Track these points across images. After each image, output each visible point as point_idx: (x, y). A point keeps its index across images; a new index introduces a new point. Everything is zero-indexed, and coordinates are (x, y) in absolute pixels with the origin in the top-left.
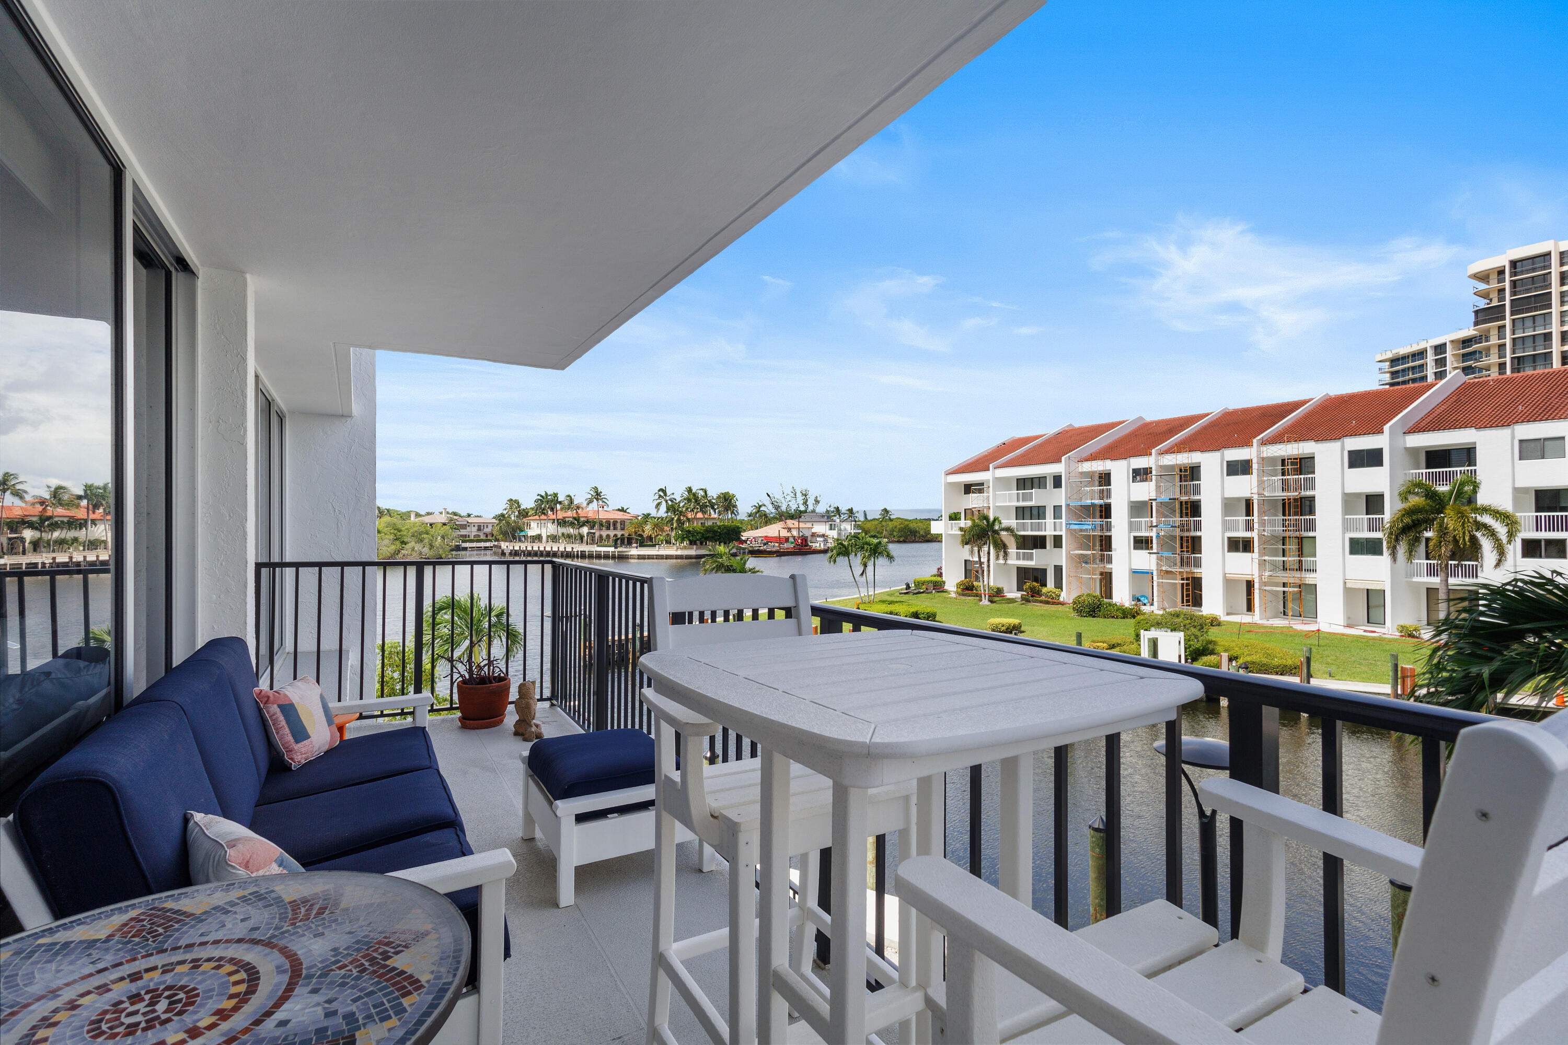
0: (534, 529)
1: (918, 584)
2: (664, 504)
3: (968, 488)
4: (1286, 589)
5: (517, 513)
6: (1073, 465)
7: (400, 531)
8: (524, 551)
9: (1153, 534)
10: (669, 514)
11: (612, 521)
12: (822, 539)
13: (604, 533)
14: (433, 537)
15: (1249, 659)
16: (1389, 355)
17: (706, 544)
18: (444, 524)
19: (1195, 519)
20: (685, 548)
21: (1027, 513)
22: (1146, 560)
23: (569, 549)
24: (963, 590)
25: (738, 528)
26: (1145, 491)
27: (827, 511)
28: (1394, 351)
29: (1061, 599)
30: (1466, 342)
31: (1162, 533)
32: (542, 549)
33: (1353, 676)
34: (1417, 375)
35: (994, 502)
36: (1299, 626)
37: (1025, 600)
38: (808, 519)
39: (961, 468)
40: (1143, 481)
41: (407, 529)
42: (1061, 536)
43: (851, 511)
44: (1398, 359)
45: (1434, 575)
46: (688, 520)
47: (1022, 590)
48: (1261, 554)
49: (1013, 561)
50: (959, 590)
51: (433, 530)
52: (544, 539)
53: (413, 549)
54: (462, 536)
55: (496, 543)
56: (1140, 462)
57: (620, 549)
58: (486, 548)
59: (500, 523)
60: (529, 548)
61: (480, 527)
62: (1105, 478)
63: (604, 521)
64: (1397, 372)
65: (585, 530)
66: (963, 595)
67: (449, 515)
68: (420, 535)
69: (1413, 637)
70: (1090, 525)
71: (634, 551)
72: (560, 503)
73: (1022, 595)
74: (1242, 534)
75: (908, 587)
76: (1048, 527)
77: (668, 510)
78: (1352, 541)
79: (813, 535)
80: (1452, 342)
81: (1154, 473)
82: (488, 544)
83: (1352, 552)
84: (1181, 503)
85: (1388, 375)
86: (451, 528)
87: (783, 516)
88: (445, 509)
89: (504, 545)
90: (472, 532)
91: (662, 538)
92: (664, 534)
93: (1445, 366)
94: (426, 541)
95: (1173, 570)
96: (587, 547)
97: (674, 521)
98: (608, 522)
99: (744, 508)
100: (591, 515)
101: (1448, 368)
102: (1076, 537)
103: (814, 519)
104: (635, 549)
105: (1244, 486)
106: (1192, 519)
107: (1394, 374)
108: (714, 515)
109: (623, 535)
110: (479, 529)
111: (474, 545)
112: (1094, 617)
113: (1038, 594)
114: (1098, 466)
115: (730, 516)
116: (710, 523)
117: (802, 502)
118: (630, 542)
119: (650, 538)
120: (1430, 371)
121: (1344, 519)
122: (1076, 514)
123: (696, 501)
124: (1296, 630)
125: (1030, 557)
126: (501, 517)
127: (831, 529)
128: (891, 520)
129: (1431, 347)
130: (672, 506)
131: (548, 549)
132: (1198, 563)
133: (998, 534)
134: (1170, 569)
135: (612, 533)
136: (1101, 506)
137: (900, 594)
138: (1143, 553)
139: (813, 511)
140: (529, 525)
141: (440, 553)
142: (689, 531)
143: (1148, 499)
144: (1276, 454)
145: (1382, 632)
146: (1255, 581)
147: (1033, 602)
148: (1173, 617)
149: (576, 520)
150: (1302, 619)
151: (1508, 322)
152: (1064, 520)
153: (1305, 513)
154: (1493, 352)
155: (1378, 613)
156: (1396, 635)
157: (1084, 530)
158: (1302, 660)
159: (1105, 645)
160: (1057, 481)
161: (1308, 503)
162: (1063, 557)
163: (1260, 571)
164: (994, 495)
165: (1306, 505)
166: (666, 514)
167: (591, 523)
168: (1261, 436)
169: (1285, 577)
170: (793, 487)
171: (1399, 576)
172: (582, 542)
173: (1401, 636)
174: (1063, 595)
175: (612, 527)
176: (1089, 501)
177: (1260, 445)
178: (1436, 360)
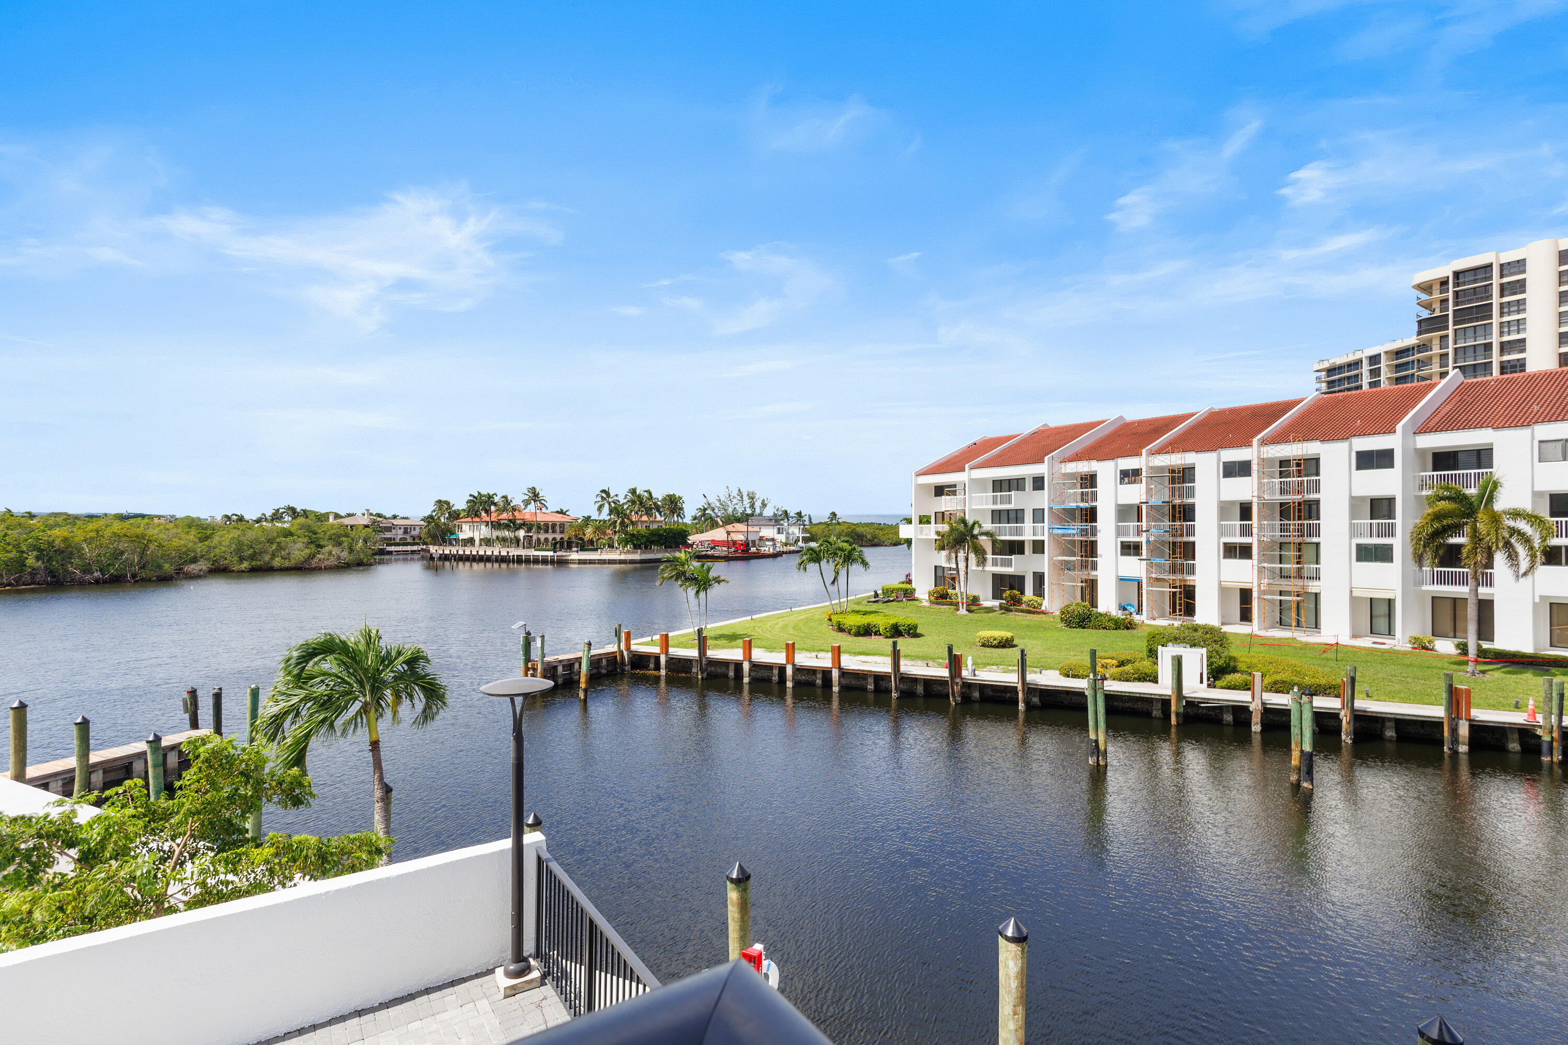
0: (465, 532)
1: (887, 592)
2: (607, 506)
3: (940, 491)
4: (1282, 598)
5: (447, 515)
6: (1057, 466)
7: (315, 533)
8: (454, 556)
9: (1143, 539)
10: (612, 516)
11: (550, 523)
12: (771, 543)
13: (542, 537)
14: (353, 539)
15: (1278, 677)
16: (1326, 365)
17: (651, 548)
18: (366, 526)
19: (1188, 523)
20: (628, 552)
21: (1004, 517)
22: (1135, 567)
23: (504, 553)
24: (937, 598)
25: (685, 531)
26: (1134, 494)
27: (775, 515)
28: (1331, 361)
29: (1043, 608)
30: (1399, 353)
31: (1152, 539)
32: (474, 553)
33: (1391, 696)
34: (1353, 385)
35: (970, 505)
36: (1303, 637)
37: (1005, 609)
38: (755, 523)
39: (932, 469)
40: (1132, 483)
41: (323, 531)
42: (1043, 541)
43: (799, 514)
44: (1334, 369)
45: (1448, 584)
46: (632, 523)
47: (1002, 599)
48: (1260, 561)
49: (990, 568)
50: (932, 598)
51: (354, 533)
52: (477, 542)
53: (330, 553)
54: (386, 539)
55: (424, 547)
56: (1128, 463)
57: (559, 553)
58: (413, 552)
59: (428, 525)
60: (461, 552)
61: (406, 529)
62: (1090, 480)
63: (542, 523)
64: (1333, 381)
65: (521, 533)
66: (937, 604)
67: (372, 517)
68: (339, 537)
69: (1426, 648)
70: (1074, 530)
71: (574, 556)
72: (495, 504)
73: (1000, 604)
74: (1238, 539)
75: (876, 595)
76: (1028, 532)
77: (610, 513)
78: (1359, 547)
79: (761, 539)
80: (1386, 352)
81: (1144, 474)
82: (415, 548)
83: (1359, 559)
84: (1174, 506)
85: (1325, 384)
86: (374, 531)
87: (731, 519)
88: (368, 510)
89: (433, 549)
90: (399, 534)
91: (604, 541)
92: (606, 538)
93: (1379, 376)
94: (345, 544)
95: (1165, 578)
96: (523, 551)
97: (618, 524)
98: (546, 525)
99: (690, 511)
100: (528, 517)
101: (1382, 378)
102: (1059, 543)
103: (761, 523)
104: (576, 553)
105: (1244, 489)
106: (1184, 523)
107: (1330, 384)
108: (659, 518)
109: (562, 538)
110: (406, 532)
111: (400, 548)
112: (1084, 628)
113: (1019, 603)
114: (1083, 467)
115: (676, 519)
116: (655, 526)
117: (749, 505)
118: (569, 545)
119: (591, 542)
120: (1365, 381)
121: (1351, 524)
122: (1059, 517)
123: (641, 503)
124: (1301, 642)
125: (1009, 564)
126: (429, 519)
127: (779, 533)
128: (839, 523)
129: (1366, 357)
130: (615, 508)
131: (481, 553)
132: (1192, 570)
133: (977, 539)
134: (1162, 577)
135: (550, 536)
136: (1086, 509)
137: (869, 602)
138: (1133, 560)
139: (761, 515)
140: (460, 528)
141: (361, 557)
142: (633, 535)
143: (1137, 502)
144: (1278, 455)
145: (1389, 643)
146: (1253, 590)
147: (1011, 611)
148: (1191, 631)
149: (511, 522)
150: (1304, 629)
151: (1450, 332)
152: (1046, 524)
153: (1310, 518)
154: (1436, 361)
155: (1382, 623)
156: (1408, 647)
157: (1069, 535)
158: (1345, 679)
159: (1114, 662)
160: (1038, 483)
161: (1314, 507)
162: (1044, 563)
163: (1259, 578)
164: (970, 498)
165: (1311, 509)
166: (609, 517)
167: (528, 526)
168: (1259, 437)
169: (1286, 585)
170: (739, 490)
171: (1410, 584)
172: (518, 546)
173: (1414, 648)
174: (1046, 605)
175: (550, 531)
176: (1071, 504)
177: (1259, 445)
178: (1371, 370)
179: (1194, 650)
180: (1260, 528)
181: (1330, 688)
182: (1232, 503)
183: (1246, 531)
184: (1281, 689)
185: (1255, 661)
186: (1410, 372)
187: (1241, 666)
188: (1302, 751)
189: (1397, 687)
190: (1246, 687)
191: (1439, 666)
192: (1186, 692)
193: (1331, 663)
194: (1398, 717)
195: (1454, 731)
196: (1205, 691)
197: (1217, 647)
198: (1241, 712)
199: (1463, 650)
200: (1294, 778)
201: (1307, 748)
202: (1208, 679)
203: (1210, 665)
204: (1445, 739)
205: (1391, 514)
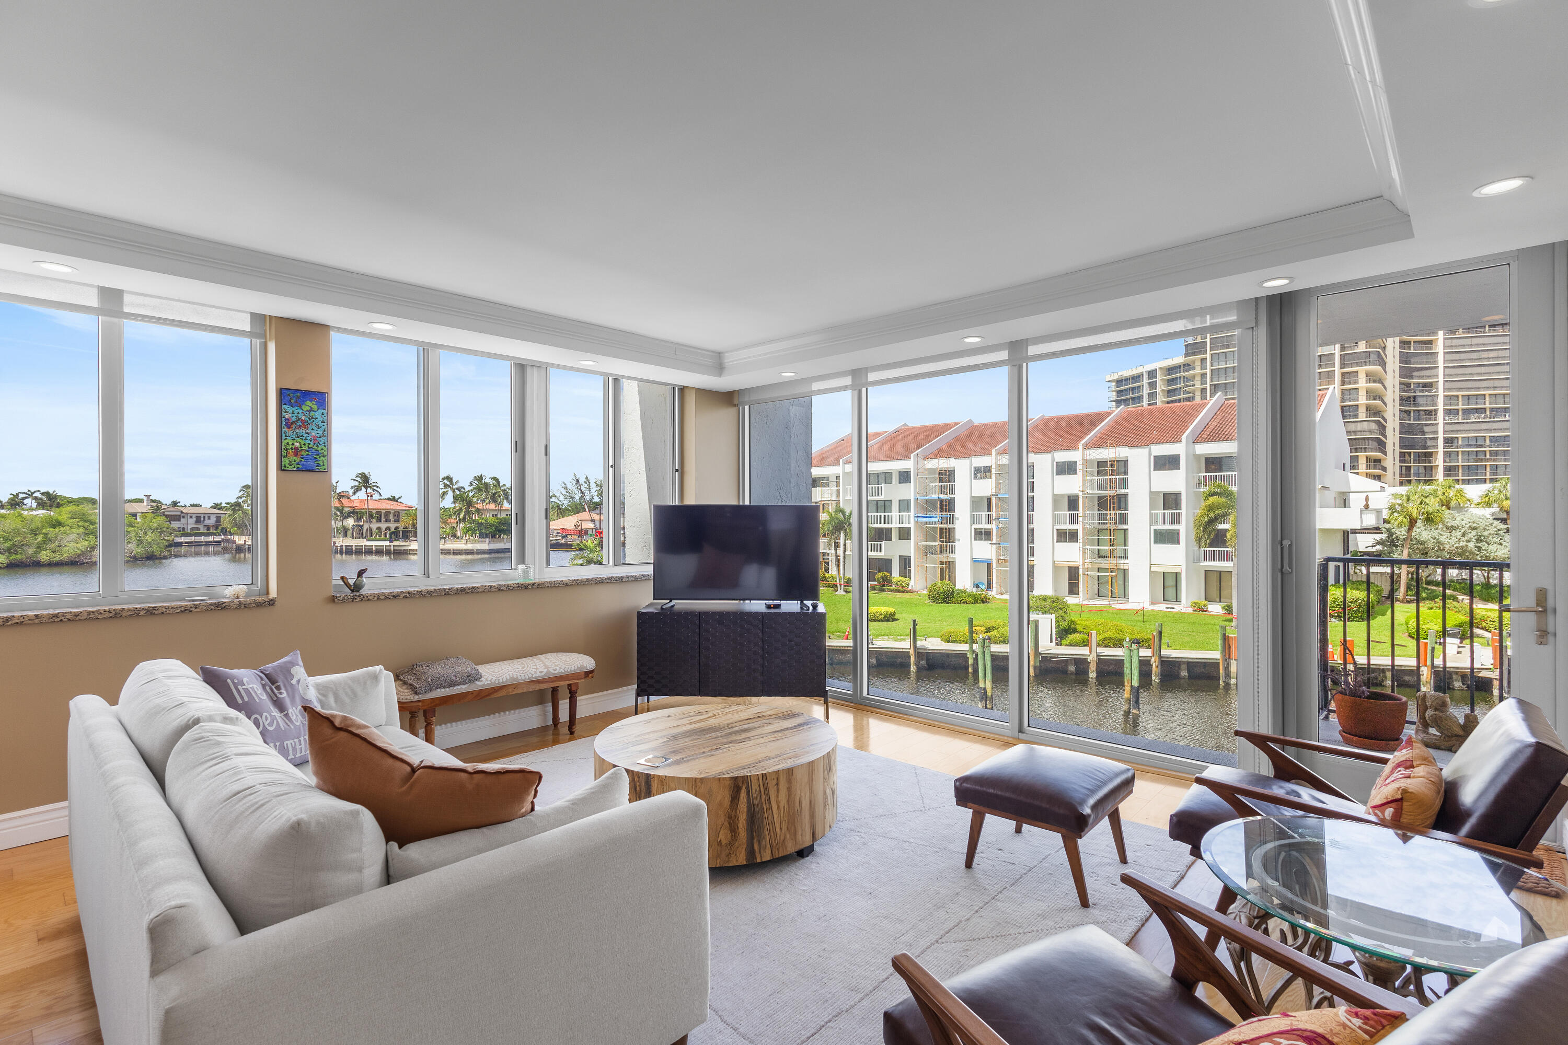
2: (450, 493)
4: (1100, 574)
6: (921, 462)
9: (993, 526)
10: (457, 504)
11: (383, 511)
13: (374, 526)
16: (1116, 377)
17: (499, 537)
18: (149, 514)
19: (1028, 513)
20: (475, 542)
22: (986, 550)
26: (985, 487)
28: (1120, 374)
29: (910, 588)
31: (1001, 526)
33: (1183, 646)
34: (1137, 395)
35: (843, 495)
36: (1117, 605)
37: (880, 589)
40: (984, 478)
42: (909, 529)
44: (1122, 381)
45: (1227, 560)
46: (479, 511)
47: (875, 580)
48: (1084, 545)
51: (137, 522)
54: (174, 529)
55: (226, 537)
56: (981, 461)
57: (396, 543)
58: (208, 544)
59: (231, 514)
61: (198, 518)
62: (947, 476)
63: (374, 511)
64: (1121, 391)
65: (350, 522)
67: (152, 504)
69: (1202, 611)
70: (935, 518)
74: (1067, 526)
76: (895, 520)
77: (455, 501)
78: (1156, 533)
80: (1160, 368)
81: (993, 471)
82: (211, 538)
83: (1156, 542)
85: (1114, 394)
86: (158, 519)
87: (579, 508)
88: (148, 496)
90: (189, 523)
91: (447, 531)
92: (451, 526)
93: (1156, 388)
94: (131, 535)
96: (353, 541)
97: (462, 512)
98: (379, 513)
100: (357, 505)
101: (1158, 390)
102: (922, 530)
105: (1071, 485)
107: (1119, 393)
108: (506, 506)
109: (397, 528)
110: (198, 520)
111: (192, 539)
112: (948, 603)
113: (889, 583)
114: (943, 463)
117: (596, 493)
118: (403, 535)
120: (1146, 392)
121: (1150, 513)
122: (922, 507)
123: (487, 490)
124: (1115, 609)
125: (879, 549)
126: (229, 506)
129: (1146, 372)
130: (461, 496)
132: (1032, 553)
135: (383, 526)
136: (946, 500)
138: (985, 544)
141: (154, 549)
142: (480, 524)
143: (989, 494)
144: (1098, 457)
145: (1177, 608)
146: (1080, 567)
147: (884, 591)
148: (1041, 601)
149: (339, 510)
150: (1117, 599)
151: (1208, 356)
152: (912, 514)
153: (1120, 508)
154: (1198, 379)
155: (1171, 592)
156: (1190, 610)
157: (931, 523)
158: (1155, 634)
159: (983, 628)
160: (905, 477)
161: (1123, 500)
162: (910, 548)
163: (1084, 559)
164: (844, 489)
165: (1121, 502)
166: (453, 505)
167: (355, 513)
168: (1083, 442)
169: (1103, 563)
170: (587, 478)
171: (1193, 559)
172: (346, 536)
173: (1194, 611)
174: (912, 584)
175: (383, 519)
176: (933, 496)
177: (1083, 450)
178: (1149, 383)
179: (1044, 616)
180: (1084, 518)
181: (1143, 641)
182: (1062, 496)
183: (1074, 519)
184: (1109, 644)
185: (1088, 623)
186: (1178, 386)
187: (1079, 628)
188: (1132, 686)
189: (1187, 639)
190: (1085, 643)
191: (1213, 622)
192: (1041, 650)
193: (1139, 624)
194: (1190, 660)
195: (1227, 668)
196: (1055, 648)
197: (1061, 613)
198: (1081, 663)
199: (1228, 610)
200: (1125, 708)
201: (1136, 683)
202: (1056, 640)
203: (1058, 627)
204: (1221, 675)
205: (1177, 505)
